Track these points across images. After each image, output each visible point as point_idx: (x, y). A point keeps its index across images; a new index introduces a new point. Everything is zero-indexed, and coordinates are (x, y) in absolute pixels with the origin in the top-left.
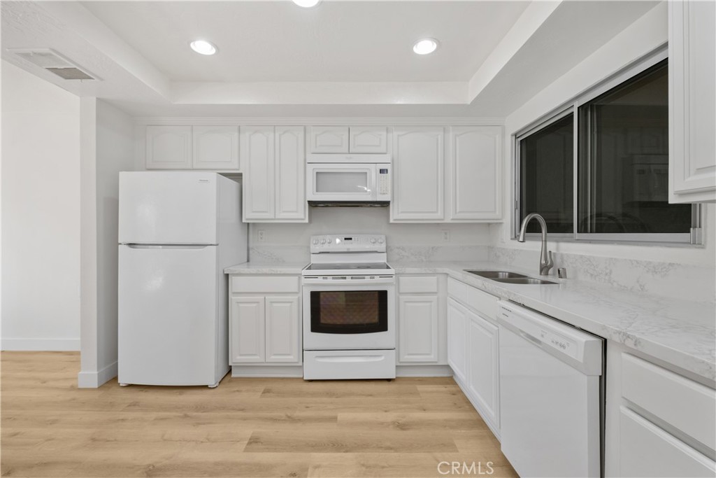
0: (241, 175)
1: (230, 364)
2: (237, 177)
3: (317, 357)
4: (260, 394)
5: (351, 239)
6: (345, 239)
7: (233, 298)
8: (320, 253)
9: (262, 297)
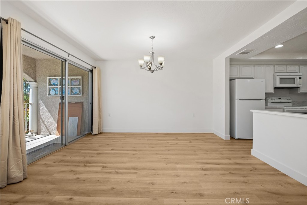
5: (280, 98)
6: (279, 98)
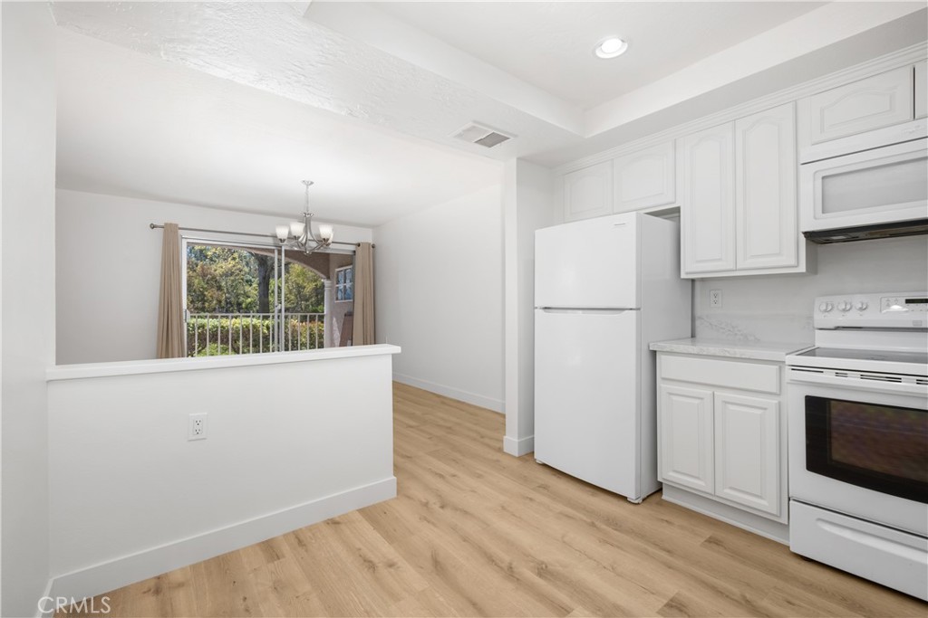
0: (677, 210)
1: (659, 479)
2: (673, 213)
3: (819, 519)
4: (703, 540)
6: (908, 301)
7: (662, 385)
8: (837, 328)
9: (708, 392)
